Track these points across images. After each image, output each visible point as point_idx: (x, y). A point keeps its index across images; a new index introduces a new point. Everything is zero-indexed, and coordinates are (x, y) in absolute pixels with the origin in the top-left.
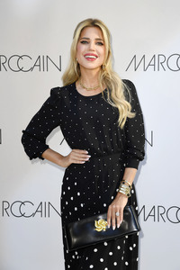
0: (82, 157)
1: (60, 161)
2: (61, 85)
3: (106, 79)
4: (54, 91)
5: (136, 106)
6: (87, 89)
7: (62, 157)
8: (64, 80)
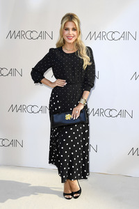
0: (62, 83)
1: (50, 85)
2: (55, 47)
3: (78, 45)
4: (51, 50)
5: (92, 60)
6: (68, 50)
7: (51, 83)
8: (57, 45)
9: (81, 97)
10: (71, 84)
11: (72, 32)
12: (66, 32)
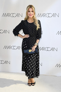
0: (27, 36)
2: (24, 20)
3: (34, 19)
4: (22, 21)
5: (40, 26)
6: (30, 21)
7: (22, 36)
9: (35, 42)
10: (31, 36)
11: (31, 13)
12: (29, 13)
